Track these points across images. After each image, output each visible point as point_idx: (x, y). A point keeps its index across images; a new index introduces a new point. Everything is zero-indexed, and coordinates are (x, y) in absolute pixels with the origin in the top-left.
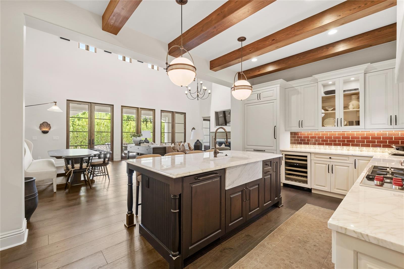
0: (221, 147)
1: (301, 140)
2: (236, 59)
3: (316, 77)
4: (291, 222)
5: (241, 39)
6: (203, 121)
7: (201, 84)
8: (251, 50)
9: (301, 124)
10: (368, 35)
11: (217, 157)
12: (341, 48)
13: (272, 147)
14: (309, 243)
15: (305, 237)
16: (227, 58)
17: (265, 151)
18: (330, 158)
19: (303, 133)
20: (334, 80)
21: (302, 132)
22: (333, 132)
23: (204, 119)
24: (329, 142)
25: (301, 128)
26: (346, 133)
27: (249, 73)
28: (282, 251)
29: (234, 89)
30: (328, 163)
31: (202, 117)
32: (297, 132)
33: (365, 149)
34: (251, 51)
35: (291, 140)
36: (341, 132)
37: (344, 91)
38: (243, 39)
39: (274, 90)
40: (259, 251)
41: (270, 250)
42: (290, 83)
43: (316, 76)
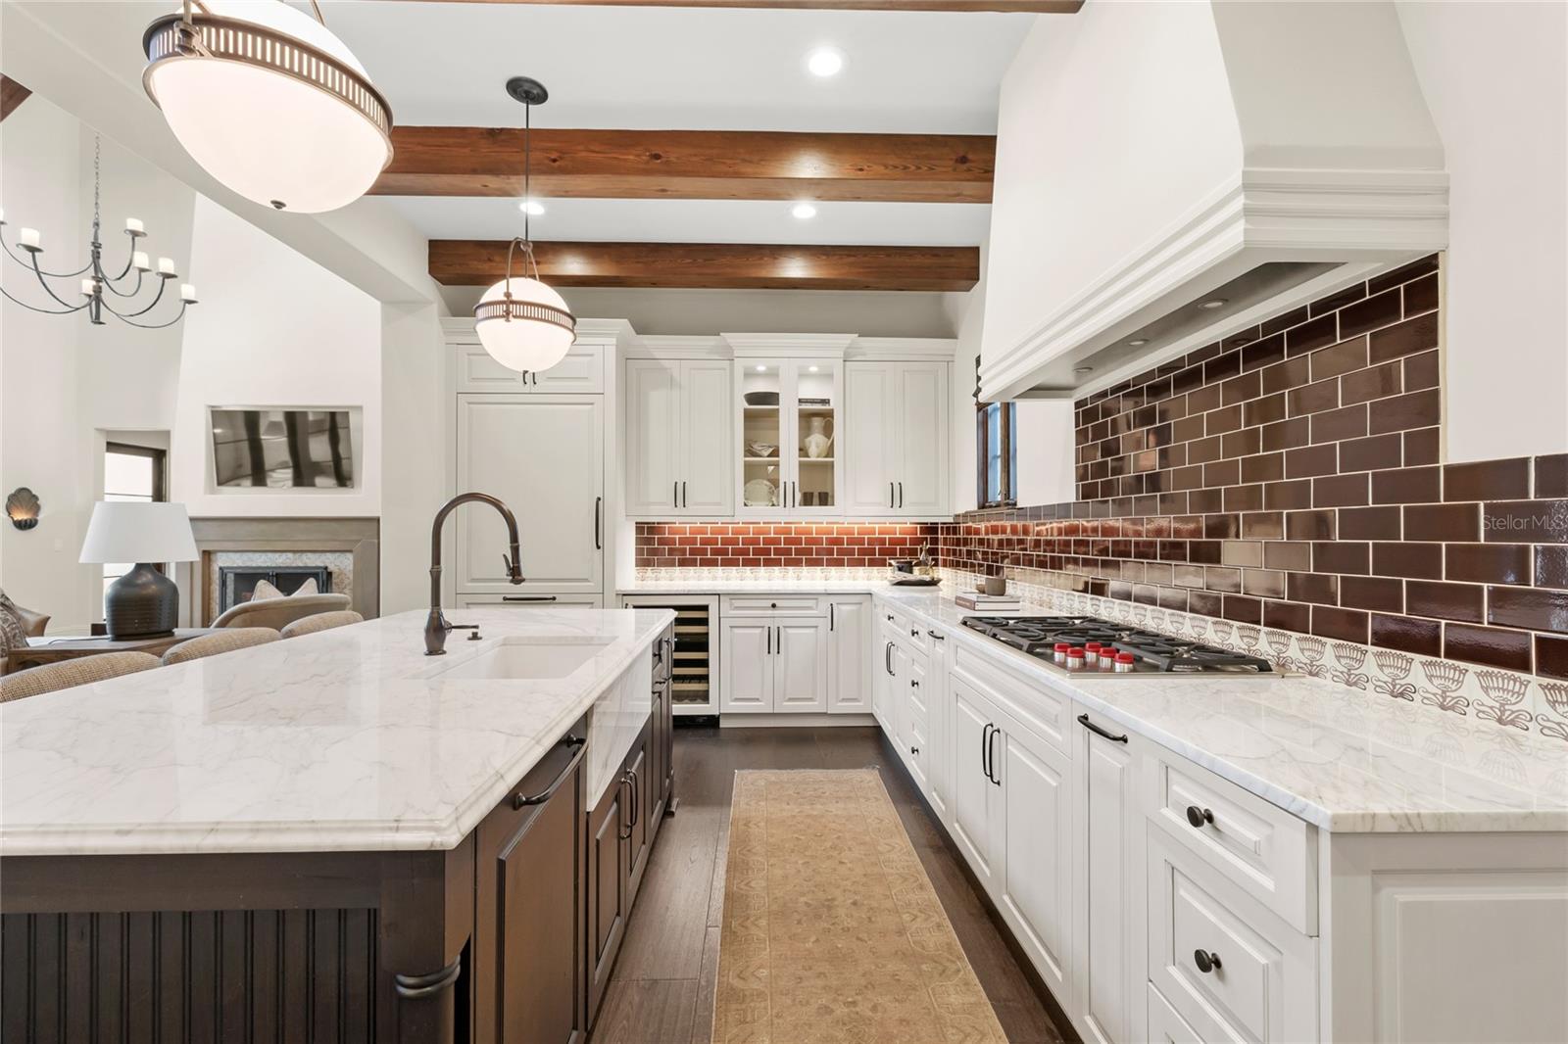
0: (296, 595)
1: (671, 552)
2: (474, 172)
3: (729, 341)
4: (744, 855)
5: (526, 87)
6: (108, 450)
7: (135, 234)
8: (554, 161)
9: (680, 495)
10: (865, 256)
11: (444, 652)
12: (795, 269)
13: (586, 580)
14: (836, 903)
15: (813, 889)
16: (420, 148)
17: (554, 599)
18: (774, 606)
19: (677, 525)
20: (774, 363)
21: (675, 523)
22: (762, 525)
23: (109, 444)
24: (751, 556)
25: (680, 510)
26: (793, 526)
27: (490, 260)
28: (800, 978)
29: (508, 313)
30: (767, 623)
31: (97, 429)
32: (658, 523)
33: (833, 571)
34: (557, 163)
35: (639, 552)
36: (783, 525)
37: (800, 401)
38: (535, 92)
39: (591, 355)
40: (736, 1026)
41: (766, 1000)
42: (646, 342)
43: (731, 338)
